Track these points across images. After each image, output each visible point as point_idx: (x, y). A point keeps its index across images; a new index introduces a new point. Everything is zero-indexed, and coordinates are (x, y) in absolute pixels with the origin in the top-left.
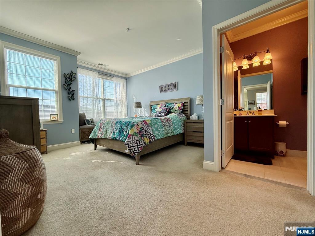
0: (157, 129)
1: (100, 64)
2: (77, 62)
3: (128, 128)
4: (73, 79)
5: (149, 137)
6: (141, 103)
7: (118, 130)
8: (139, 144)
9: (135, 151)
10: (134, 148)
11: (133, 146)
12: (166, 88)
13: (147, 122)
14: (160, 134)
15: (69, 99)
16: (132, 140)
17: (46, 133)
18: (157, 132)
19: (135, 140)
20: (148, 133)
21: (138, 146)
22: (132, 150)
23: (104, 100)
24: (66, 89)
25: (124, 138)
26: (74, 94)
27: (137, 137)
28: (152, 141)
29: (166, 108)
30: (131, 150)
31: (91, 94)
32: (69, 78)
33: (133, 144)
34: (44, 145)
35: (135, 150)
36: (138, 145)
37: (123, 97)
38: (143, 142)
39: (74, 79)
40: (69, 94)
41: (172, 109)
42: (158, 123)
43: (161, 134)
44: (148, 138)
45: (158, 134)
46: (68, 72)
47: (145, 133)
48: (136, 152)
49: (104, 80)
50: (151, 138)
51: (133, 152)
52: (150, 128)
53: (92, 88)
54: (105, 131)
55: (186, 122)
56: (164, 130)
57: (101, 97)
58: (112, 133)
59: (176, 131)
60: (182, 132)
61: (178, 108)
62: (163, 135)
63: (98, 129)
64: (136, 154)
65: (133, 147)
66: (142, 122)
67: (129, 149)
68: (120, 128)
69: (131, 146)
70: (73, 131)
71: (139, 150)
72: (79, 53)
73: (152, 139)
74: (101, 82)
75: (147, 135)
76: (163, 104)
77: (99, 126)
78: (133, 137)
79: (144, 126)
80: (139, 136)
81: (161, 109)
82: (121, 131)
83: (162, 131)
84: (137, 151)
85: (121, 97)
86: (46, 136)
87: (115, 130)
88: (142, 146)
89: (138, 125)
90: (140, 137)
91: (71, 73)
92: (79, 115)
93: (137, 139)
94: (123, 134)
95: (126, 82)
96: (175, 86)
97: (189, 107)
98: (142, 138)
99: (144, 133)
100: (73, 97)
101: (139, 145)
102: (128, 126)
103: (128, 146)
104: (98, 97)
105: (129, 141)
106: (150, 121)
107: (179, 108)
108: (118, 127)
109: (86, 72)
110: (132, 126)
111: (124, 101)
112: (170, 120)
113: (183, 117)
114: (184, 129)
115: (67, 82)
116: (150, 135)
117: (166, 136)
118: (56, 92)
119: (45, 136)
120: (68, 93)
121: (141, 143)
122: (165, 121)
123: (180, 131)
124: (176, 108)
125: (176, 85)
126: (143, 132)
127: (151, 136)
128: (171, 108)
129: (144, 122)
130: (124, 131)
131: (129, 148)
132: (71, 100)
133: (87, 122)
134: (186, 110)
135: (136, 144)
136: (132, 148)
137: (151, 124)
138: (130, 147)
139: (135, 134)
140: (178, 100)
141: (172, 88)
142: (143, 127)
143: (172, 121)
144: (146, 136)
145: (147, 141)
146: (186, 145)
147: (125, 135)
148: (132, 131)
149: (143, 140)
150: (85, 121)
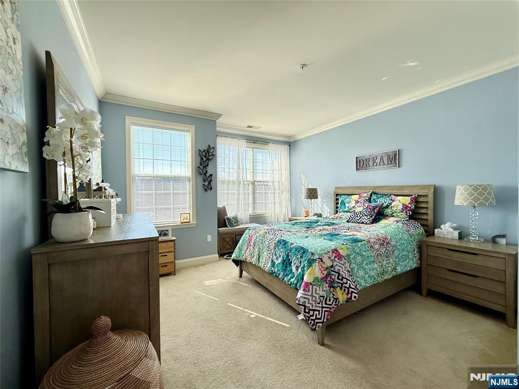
0: (360, 266)
1: (249, 127)
2: (217, 128)
3: (300, 262)
4: (210, 158)
5: (347, 289)
6: (316, 189)
7: (280, 260)
8: (326, 304)
9: (316, 319)
10: (316, 312)
11: (314, 308)
12: (371, 163)
13: (342, 252)
14: (367, 276)
15: (205, 189)
16: (312, 295)
17: (175, 244)
18: (361, 273)
19: (317, 296)
20: (345, 281)
21: (323, 307)
22: (311, 318)
23: (253, 183)
24: (201, 174)
25: (292, 280)
26: (211, 180)
27: (321, 288)
28: (353, 299)
29: (373, 204)
30: (309, 317)
31: (235, 175)
32: (205, 157)
33: (314, 304)
34: (172, 262)
35: (318, 317)
36: (324, 305)
37: (283, 177)
38: (332, 299)
39: (212, 157)
40: (205, 182)
41: (387, 207)
42: (364, 253)
43: (369, 276)
44: (344, 291)
45: (363, 278)
46: (204, 147)
47: (338, 278)
48: (319, 321)
49: (254, 150)
50: (352, 292)
51: (314, 322)
52: (347, 265)
53: (236, 166)
54: (257, 253)
55: (427, 245)
56: (376, 266)
57: (249, 179)
58: (270, 262)
59: (401, 266)
60: (415, 266)
61: (401, 207)
62: (375, 279)
63: (246, 244)
64: (319, 326)
65: (314, 310)
66: (330, 254)
67: (305, 314)
68: (285, 257)
69: (310, 310)
70: (209, 238)
71: (326, 317)
72: (220, 115)
73: (354, 295)
74: (250, 153)
75: (342, 284)
76: (365, 195)
77: (247, 239)
78: (312, 288)
79: (335, 264)
80: (326, 286)
81: (362, 208)
82: (287, 263)
83: (373, 269)
84: (320, 319)
85: (281, 176)
86: (175, 249)
87: (275, 257)
88: (331, 308)
89: (322, 261)
90: (327, 289)
91: (208, 149)
92: (218, 211)
93: (322, 293)
94: (291, 270)
95: (290, 149)
96: (394, 159)
97: (431, 205)
98: (332, 289)
99: (336, 280)
100: (210, 185)
101: (326, 306)
102: (301, 257)
103: (303, 307)
104: (245, 179)
105: (305, 298)
106: (347, 249)
107: (405, 207)
108: (281, 253)
109: (228, 140)
110: (311, 263)
111: (286, 184)
112: (388, 243)
113: (417, 230)
114: (420, 259)
115: (202, 163)
116: (347, 286)
117: (380, 280)
118: (189, 180)
119: (172, 249)
120: (204, 179)
121: (330, 301)
122: (377, 247)
123: (411, 263)
124: (397, 206)
125: (396, 155)
126: (333, 277)
127: (350, 287)
128: (385, 205)
129: (334, 255)
130: (292, 264)
131: (305, 312)
132: (207, 191)
133: (229, 222)
134: (423, 211)
135: (319, 303)
136: (311, 313)
137: (348, 256)
138: (307, 311)
139: (317, 281)
140: (402, 187)
141: (386, 163)
142: (332, 266)
143: (393, 243)
144: (340, 285)
145: (342, 297)
146: (426, 297)
147: (296, 275)
148: (310, 274)
149: (333, 295)
150: (225, 220)
